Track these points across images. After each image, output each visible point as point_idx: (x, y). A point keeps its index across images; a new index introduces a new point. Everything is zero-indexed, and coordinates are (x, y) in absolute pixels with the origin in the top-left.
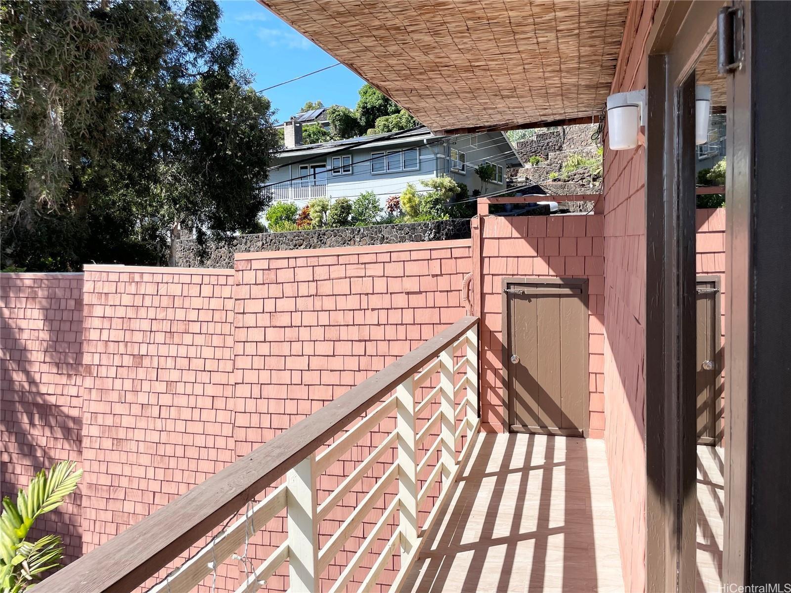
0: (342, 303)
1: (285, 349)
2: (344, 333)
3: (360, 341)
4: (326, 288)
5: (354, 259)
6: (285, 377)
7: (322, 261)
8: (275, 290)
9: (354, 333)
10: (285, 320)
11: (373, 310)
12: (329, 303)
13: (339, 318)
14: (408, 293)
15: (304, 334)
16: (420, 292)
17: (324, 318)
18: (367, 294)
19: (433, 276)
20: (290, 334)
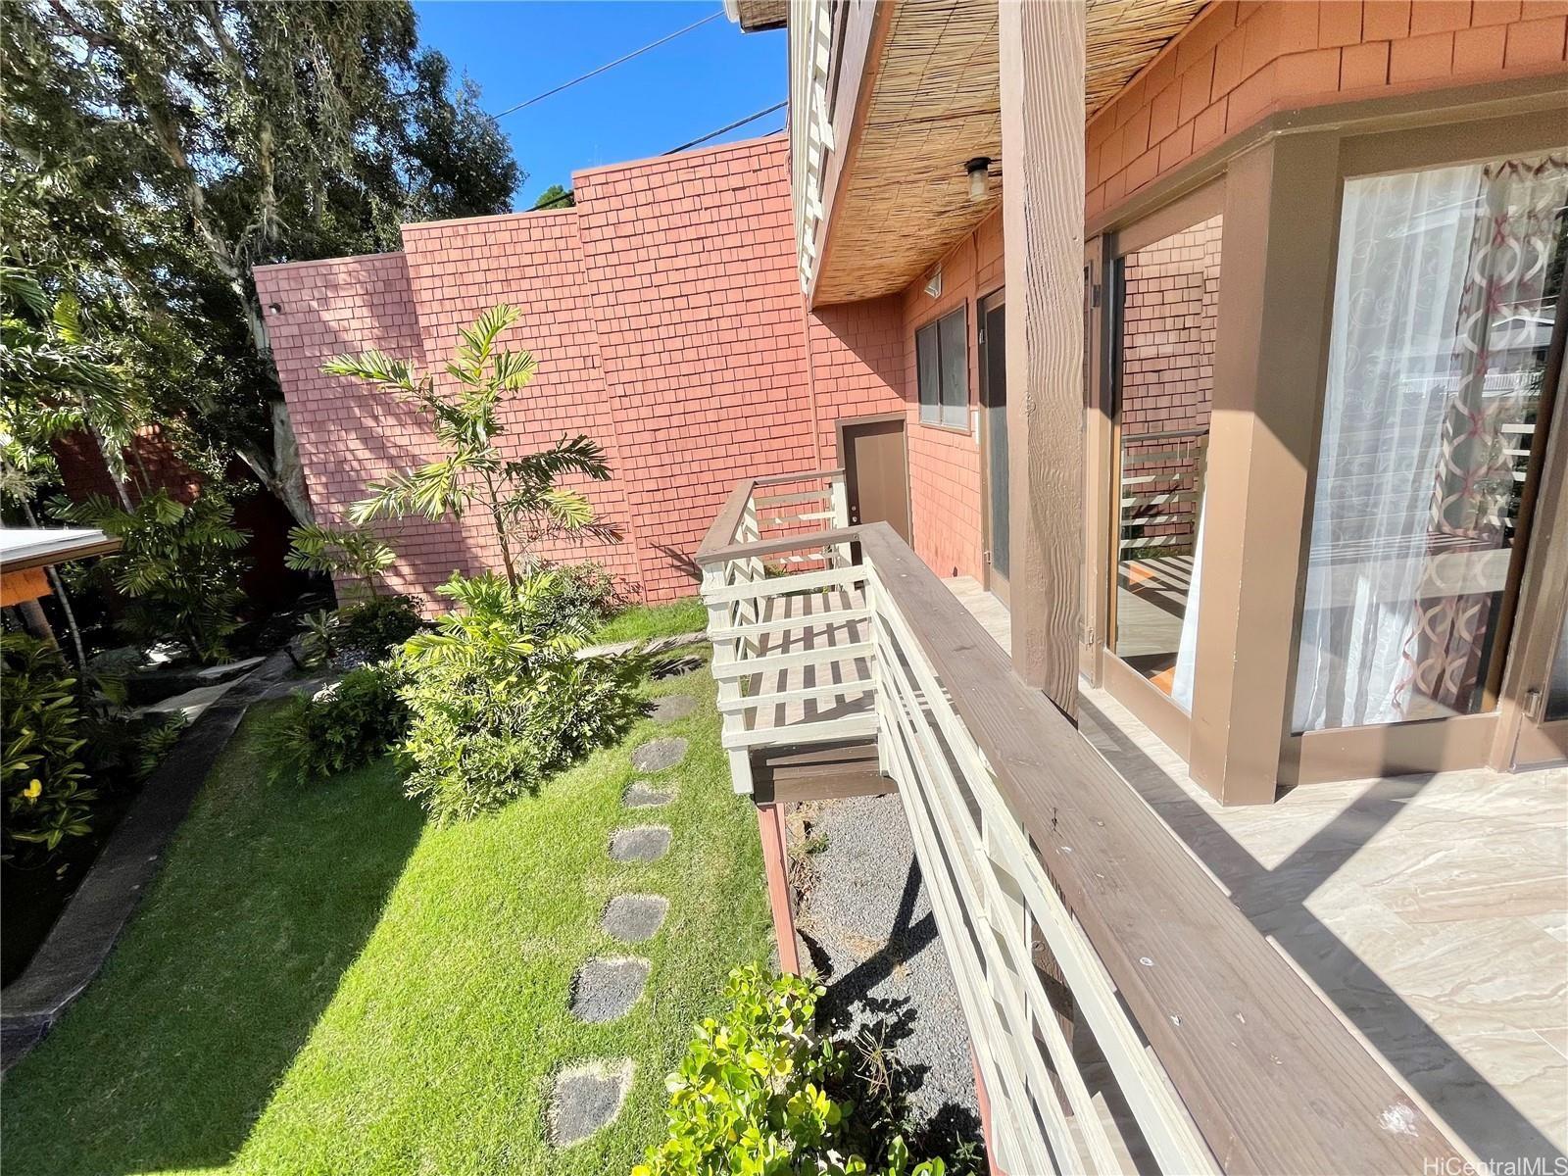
0: (678, 207)
1: (632, 256)
2: (683, 234)
3: (698, 239)
4: (661, 194)
5: (684, 164)
6: (636, 282)
7: (655, 169)
8: (615, 203)
9: (692, 233)
10: (628, 229)
11: (706, 209)
12: (666, 208)
13: (676, 221)
14: (734, 190)
15: (648, 240)
16: (744, 188)
17: (664, 223)
18: (698, 195)
19: (754, 171)
20: (636, 242)
